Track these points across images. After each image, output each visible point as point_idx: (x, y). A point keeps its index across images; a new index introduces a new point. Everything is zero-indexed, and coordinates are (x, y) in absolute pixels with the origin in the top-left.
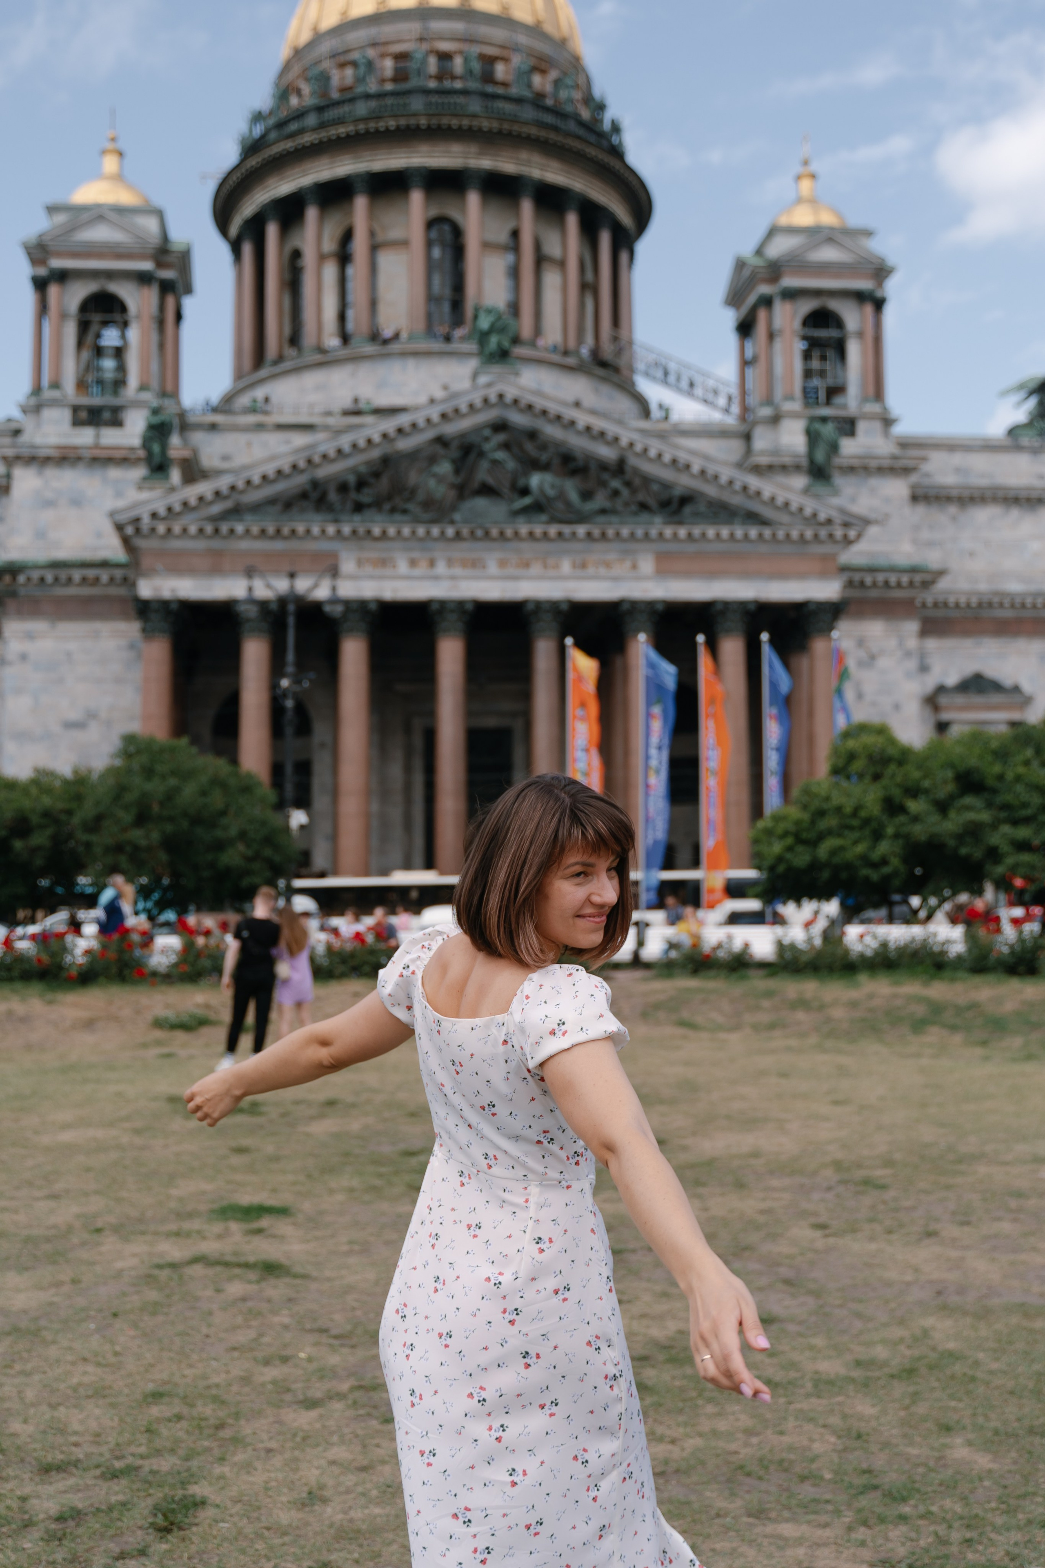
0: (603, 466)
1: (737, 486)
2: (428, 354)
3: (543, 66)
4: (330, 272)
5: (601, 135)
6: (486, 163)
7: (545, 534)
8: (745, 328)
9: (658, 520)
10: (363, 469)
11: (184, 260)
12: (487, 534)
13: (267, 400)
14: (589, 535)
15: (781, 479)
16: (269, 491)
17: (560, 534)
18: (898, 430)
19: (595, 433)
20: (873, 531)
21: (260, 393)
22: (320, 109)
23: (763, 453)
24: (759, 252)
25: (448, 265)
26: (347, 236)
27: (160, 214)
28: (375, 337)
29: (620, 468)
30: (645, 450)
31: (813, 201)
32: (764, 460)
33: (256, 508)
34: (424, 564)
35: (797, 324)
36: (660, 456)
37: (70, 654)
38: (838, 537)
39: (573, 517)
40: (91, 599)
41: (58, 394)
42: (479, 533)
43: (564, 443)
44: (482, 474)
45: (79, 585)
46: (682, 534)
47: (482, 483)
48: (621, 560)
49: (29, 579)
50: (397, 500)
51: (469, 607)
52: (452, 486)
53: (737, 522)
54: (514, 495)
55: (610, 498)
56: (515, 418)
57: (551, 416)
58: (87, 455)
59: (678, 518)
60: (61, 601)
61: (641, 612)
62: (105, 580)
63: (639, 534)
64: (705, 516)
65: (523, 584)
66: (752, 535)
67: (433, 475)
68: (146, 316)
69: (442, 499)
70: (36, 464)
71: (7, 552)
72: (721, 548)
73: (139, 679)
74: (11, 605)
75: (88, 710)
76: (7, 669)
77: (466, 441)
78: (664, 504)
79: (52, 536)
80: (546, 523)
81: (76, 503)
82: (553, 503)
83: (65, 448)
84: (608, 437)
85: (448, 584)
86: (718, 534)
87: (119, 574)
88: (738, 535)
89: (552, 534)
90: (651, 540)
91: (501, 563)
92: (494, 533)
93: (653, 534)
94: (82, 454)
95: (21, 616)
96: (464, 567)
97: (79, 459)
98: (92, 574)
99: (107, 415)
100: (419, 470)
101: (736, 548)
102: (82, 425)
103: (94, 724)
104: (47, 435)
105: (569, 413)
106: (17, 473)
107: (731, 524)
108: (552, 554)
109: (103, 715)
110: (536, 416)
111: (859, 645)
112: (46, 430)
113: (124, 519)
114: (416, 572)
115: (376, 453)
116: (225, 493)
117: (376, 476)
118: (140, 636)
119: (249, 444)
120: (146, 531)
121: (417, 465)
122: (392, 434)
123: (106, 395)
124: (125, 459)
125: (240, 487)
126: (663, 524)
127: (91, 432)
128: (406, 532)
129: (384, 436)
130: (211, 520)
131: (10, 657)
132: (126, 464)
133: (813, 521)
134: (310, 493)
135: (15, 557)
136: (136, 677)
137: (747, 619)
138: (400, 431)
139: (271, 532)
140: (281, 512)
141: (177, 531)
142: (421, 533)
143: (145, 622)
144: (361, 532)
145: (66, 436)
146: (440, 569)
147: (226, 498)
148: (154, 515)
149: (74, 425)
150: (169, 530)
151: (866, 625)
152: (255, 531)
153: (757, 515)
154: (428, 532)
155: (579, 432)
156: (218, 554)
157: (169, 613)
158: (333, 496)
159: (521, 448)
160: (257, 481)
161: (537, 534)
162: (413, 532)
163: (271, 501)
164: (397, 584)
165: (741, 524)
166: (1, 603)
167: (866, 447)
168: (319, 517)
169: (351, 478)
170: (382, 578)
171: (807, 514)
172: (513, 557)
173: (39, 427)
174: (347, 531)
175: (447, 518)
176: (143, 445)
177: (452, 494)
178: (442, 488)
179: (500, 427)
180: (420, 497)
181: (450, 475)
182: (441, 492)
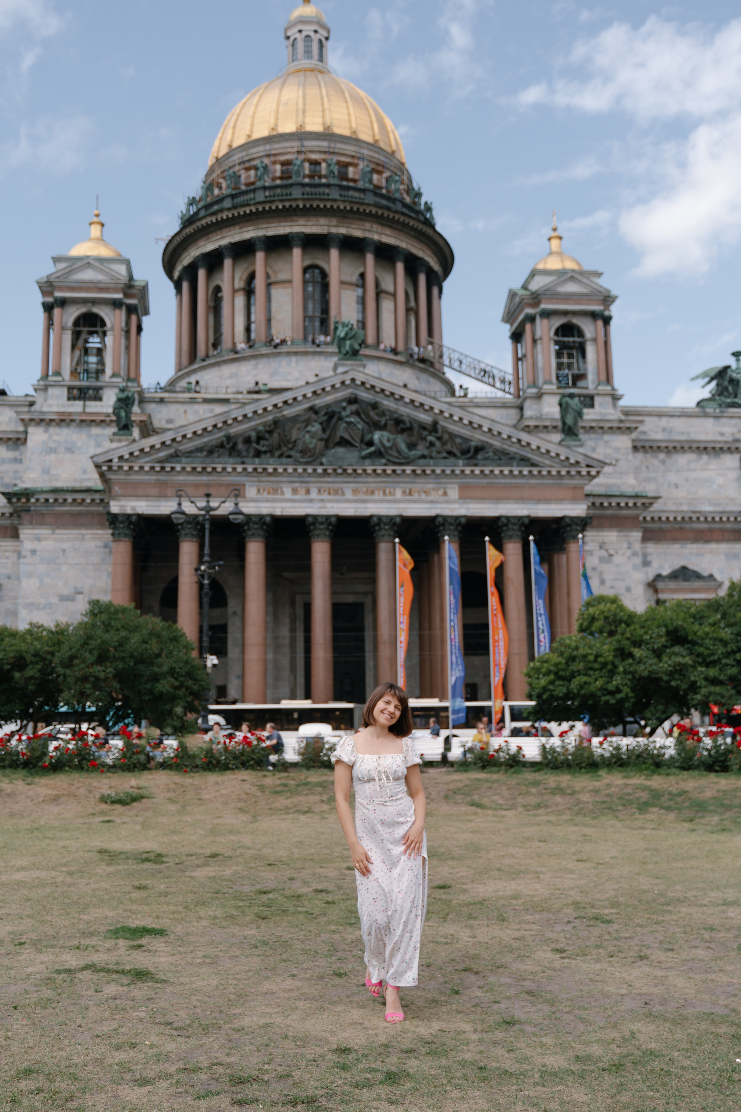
0: (423, 427)
1: (514, 440)
2: (306, 353)
3: (380, 168)
4: (240, 300)
5: (418, 212)
6: (343, 231)
7: (384, 471)
8: (517, 337)
9: (461, 462)
10: (261, 428)
11: (143, 292)
12: (345, 470)
13: (197, 383)
14: (414, 471)
15: (543, 435)
16: (198, 443)
17: (394, 471)
18: (622, 403)
19: (417, 404)
20: (607, 469)
21: (193, 379)
22: (233, 196)
23: (531, 418)
24: (525, 287)
25: (318, 296)
26: (252, 277)
27: (128, 262)
28: (269, 341)
29: (434, 427)
30: (451, 415)
31: (560, 254)
32: (532, 423)
33: (189, 454)
34: (303, 491)
35: (552, 333)
36: (461, 419)
37: (64, 551)
38: (584, 473)
39: (403, 461)
40: (79, 514)
41: (59, 379)
42: (340, 471)
43: (395, 412)
44: (341, 431)
45: (71, 504)
46: (477, 472)
47: (342, 438)
48: (437, 489)
49: (38, 500)
50: (284, 449)
51: (333, 520)
52: (321, 440)
53: (515, 464)
54: (363, 446)
55: (428, 448)
56: (364, 395)
57: (387, 393)
58: (78, 418)
59: (474, 461)
60: (59, 515)
61: (451, 524)
62: (88, 501)
63: (448, 472)
64: (493, 460)
65: (369, 505)
66: (525, 472)
67: (308, 432)
68: (117, 328)
69: (315, 448)
70: (43, 424)
71: (23, 482)
72: (504, 481)
73: (110, 568)
74: (26, 517)
75: (76, 588)
76: (22, 560)
77: (330, 410)
78: (465, 452)
79: (53, 472)
80: (385, 465)
81: (70, 450)
82: (390, 451)
83: (63, 413)
84: (427, 407)
85: (319, 505)
86: (501, 472)
87: (97, 497)
88: (516, 472)
89: (389, 472)
90: (457, 476)
91: (355, 491)
92: (350, 471)
93: (458, 472)
94: (74, 417)
95: (32, 524)
96: (329, 493)
97: (72, 421)
98: (79, 496)
99: (91, 392)
100: (299, 429)
101: (514, 481)
102: (75, 399)
103: (80, 597)
104: (51, 406)
105: (399, 392)
106: (31, 430)
107: (511, 465)
108: (389, 485)
109: (86, 591)
110: (377, 392)
112: (51, 401)
113: (100, 460)
114: (297, 497)
115: (270, 417)
116: (168, 443)
117: (270, 432)
118: (111, 539)
119: (185, 412)
120: (115, 468)
121: (298, 426)
122: (280, 405)
123: (91, 379)
124: (102, 421)
125: (179, 439)
126: (464, 465)
127: (80, 403)
128: (290, 471)
129: (275, 406)
130: (159, 462)
131: (24, 553)
132: (103, 424)
133: (567, 463)
134: (225, 444)
135: (28, 485)
136: (108, 567)
137: (523, 529)
138: (285, 402)
139: (199, 469)
140: (206, 456)
141: (136, 469)
142: (300, 471)
143: (114, 529)
144: (260, 470)
145: (64, 406)
146: (314, 495)
147: (169, 446)
148: (121, 458)
149: (69, 399)
150: (131, 468)
151: (606, 534)
152: (189, 469)
153: (529, 459)
154: (305, 470)
155: (406, 403)
156: (164, 484)
157: (130, 523)
158: (240, 446)
159: (367, 415)
160: (189, 436)
161: (379, 472)
162: (295, 470)
163: (199, 449)
164: (284, 505)
165: (518, 465)
166: (19, 516)
167: (601, 413)
168: (231, 460)
169: (253, 434)
170: (274, 500)
171: (562, 457)
172: (363, 487)
173: (45, 400)
174: (250, 470)
175: (318, 461)
176: (114, 413)
177: (320, 445)
178: (314, 441)
179: (353, 400)
180: (300, 447)
181: (320, 432)
182: (314, 443)
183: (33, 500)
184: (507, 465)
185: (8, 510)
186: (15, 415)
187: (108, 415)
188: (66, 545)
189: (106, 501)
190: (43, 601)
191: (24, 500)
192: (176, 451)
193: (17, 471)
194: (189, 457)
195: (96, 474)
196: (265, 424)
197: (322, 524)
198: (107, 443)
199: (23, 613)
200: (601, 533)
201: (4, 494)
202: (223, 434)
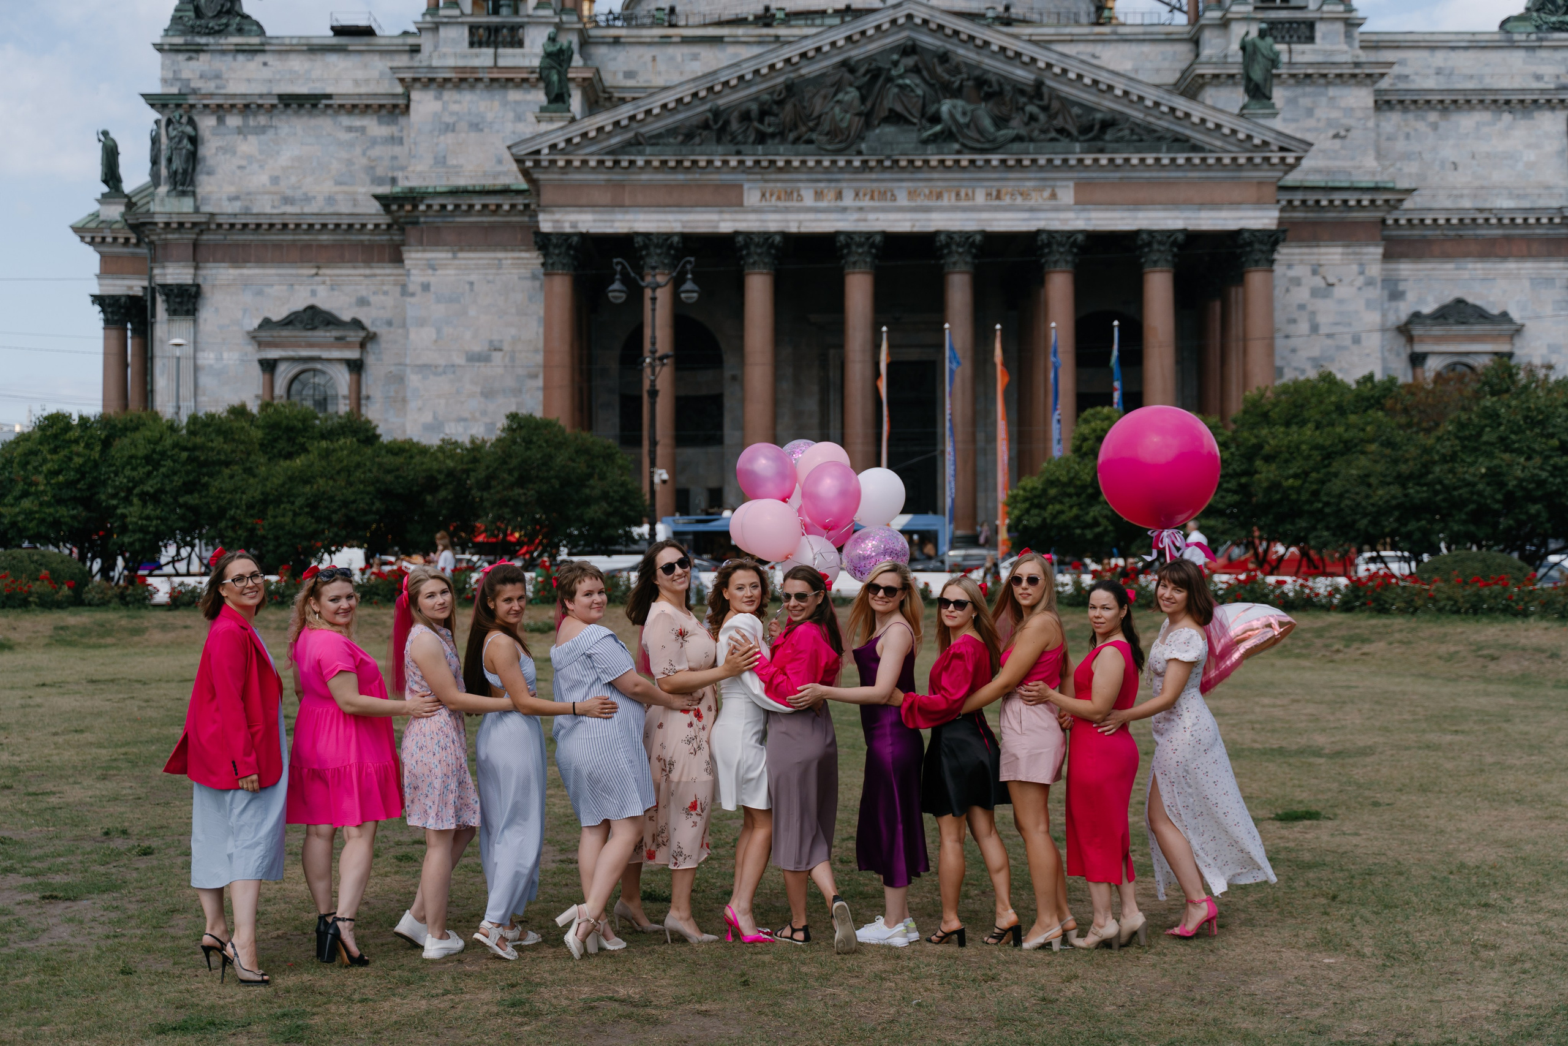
0: (1019, 89)
1: (1165, 109)
7: (957, 162)
9: (1077, 147)
10: (765, 96)
12: (896, 162)
13: (672, 10)
14: (1003, 162)
16: (669, 122)
17: (972, 162)
18: (1362, 30)
19: (1010, 53)
20: (1330, 145)
21: (665, 3)
23: (1207, 63)
29: (1037, 90)
30: (1065, 71)
32: (1204, 71)
33: (656, 140)
34: (831, 195)
36: (1080, 77)
37: (471, 284)
38: (1275, 161)
39: (986, 146)
40: (492, 227)
41: (457, 12)
42: (887, 163)
43: (977, 67)
44: (890, 100)
45: (480, 213)
46: (1104, 162)
47: (891, 110)
48: (1041, 190)
49: (429, 206)
50: (803, 129)
51: (878, 239)
52: (859, 114)
53: (1164, 148)
54: (924, 122)
55: (1027, 124)
56: (927, 40)
57: (964, 37)
58: (487, 76)
59: (1100, 144)
60: (462, 230)
61: (1060, 244)
62: (506, 207)
63: (1058, 162)
64: (1130, 141)
65: (934, 216)
66: (1181, 161)
67: (838, 102)
69: (849, 128)
70: (434, 86)
71: (407, 178)
72: (1147, 175)
73: (541, 312)
74: (412, 233)
75: (491, 342)
76: (409, 299)
77: (874, 65)
78: (1085, 130)
79: (452, 161)
80: (959, 152)
81: (476, 126)
83: (463, 69)
84: (1026, 59)
85: (856, 216)
86: (1142, 160)
87: (520, 201)
88: (1165, 162)
89: (964, 163)
90: (1071, 168)
91: (912, 194)
92: (903, 163)
93: (1073, 162)
94: (480, 75)
95: (422, 245)
96: (872, 198)
97: (478, 80)
98: (492, 201)
99: (505, 31)
100: (825, 97)
101: (1163, 174)
102: (481, 44)
103: (497, 356)
104: (445, 55)
105: (982, 34)
106: (415, 95)
107: (1159, 151)
108: (966, 183)
109: (506, 347)
110: (947, 36)
111: (1315, 272)
112: (443, 49)
113: (522, 151)
114: (823, 204)
115: (781, 79)
116: (624, 123)
117: (780, 103)
118: (542, 270)
119: (654, 59)
120: (545, 164)
121: (823, 92)
122: (795, 60)
123: (504, 11)
124: (525, 80)
125: (640, 116)
126: (1082, 152)
127: (490, 51)
128: (811, 163)
129: (788, 61)
130: (611, 152)
131: (411, 288)
132: (525, 85)
133: (1248, 145)
134: (711, 123)
135: (414, 183)
136: (539, 309)
137: (1175, 250)
138: (803, 55)
139: (672, 164)
140: (683, 143)
141: (577, 163)
142: (826, 163)
143: (545, 256)
144: (765, 164)
145: (465, 56)
146: (848, 200)
147: (626, 127)
148: (553, 147)
149: (472, 44)
150: (569, 162)
151: (1323, 250)
152: (656, 163)
153: (1187, 140)
154: (834, 162)
155: (993, 52)
156: (620, 186)
157: (570, 247)
158: (734, 125)
159: (932, 72)
160: (656, 111)
161: (949, 163)
162: (819, 162)
163: (672, 132)
164: (802, 216)
165: (1168, 151)
166: (402, 230)
167: (1325, 51)
168: (720, 149)
169: (754, 107)
170: (787, 210)
171: (1241, 136)
172: (924, 188)
173: (436, 47)
174: (749, 163)
175: (854, 148)
176: (541, 68)
177: (858, 122)
178: (848, 116)
179: (910, 49)
180: (826, 127)
181: (857, 103)
182: (847, 120)
183: (422, 207)
184: (1151, 150)
185: (383, 221)
186: (388, 71)
188: (473, 277)
189: (533, 207)
190: (442, 362)
191: (408, 207)
192: (636, 135)
193: (394, 158)
194: (656, 144)
195: (514, 167)
196: (771, 91)
197: (860, 245)
198: (531, 118)
199: (414, 380)
200: (1315, 250)
201: (377, 197)
202: (707, 106)
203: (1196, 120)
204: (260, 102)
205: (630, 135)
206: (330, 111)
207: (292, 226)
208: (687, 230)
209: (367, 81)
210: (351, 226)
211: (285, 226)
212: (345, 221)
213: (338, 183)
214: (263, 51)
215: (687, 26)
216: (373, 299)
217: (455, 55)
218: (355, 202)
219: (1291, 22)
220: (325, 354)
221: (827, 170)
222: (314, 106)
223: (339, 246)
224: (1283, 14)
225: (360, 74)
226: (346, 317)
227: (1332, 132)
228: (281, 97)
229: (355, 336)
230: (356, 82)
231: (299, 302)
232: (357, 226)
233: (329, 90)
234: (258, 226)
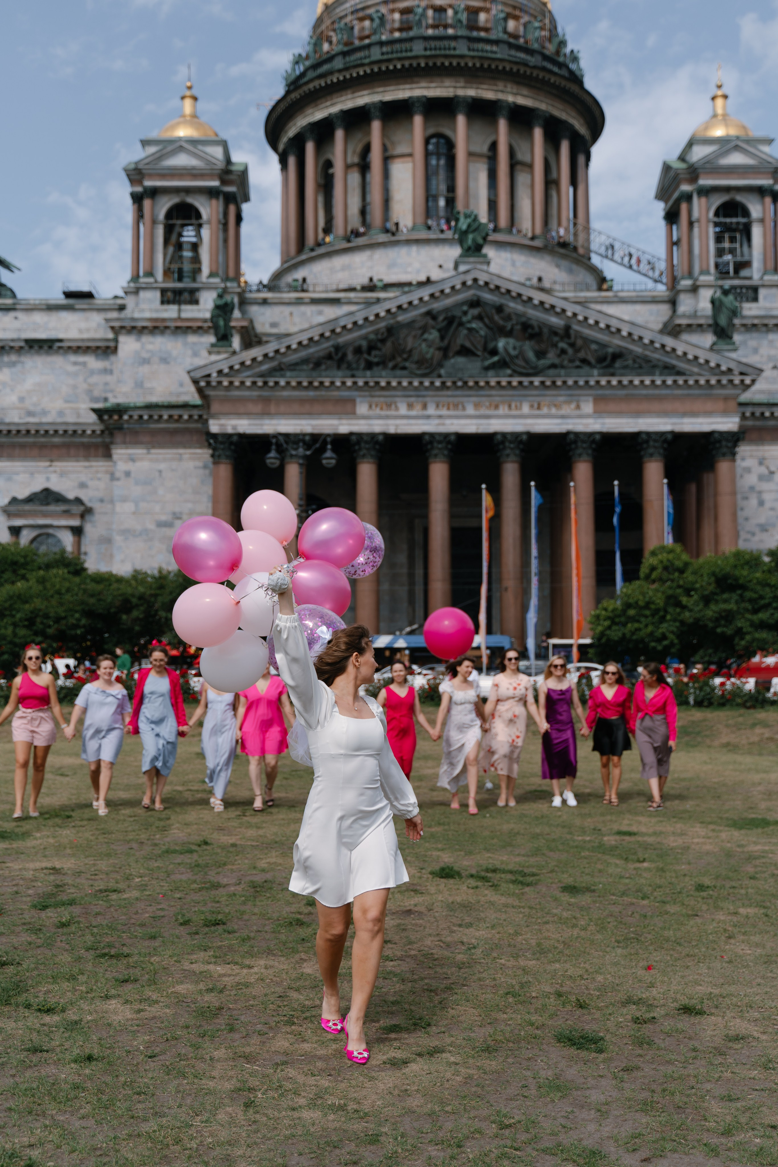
0: (553, 332)
1: (657, 345)
2: (427, 241)
3: (517, 12)
4: (354, 177)
5: (562, 65)
6: (471, 93)
7: (509, 383)
8: (671, 217)
9: (595, 372)
10: (373, 336)
11: (243, 178)
12: (465, 383)
13: (305, 280)
14: (543, 383)
15: (695, 338)
16: (303, 354)
17: (520, 383)
19: (547, 306)
20: (769, 374)
22: (345, 54)
23: (683, 315)
24: (682, 158)
25: (442, 171)
26: (366, 150)
27: (225, 145)
28: (387, 228)
29: (567, 332)
30: (586, 319)
31: (725, 119)
32: (684, 321)
33: (293, 367)
34: (419, 406)
35: (711, 214)
36: (597, 323)
37: (160, 472)
38: (737, 382)
39: (531, 371)
40: (176, 432)
41: (152, 280)
42: (460, 384)
43: (524, 315)
44: (462, 339)
45: (167, 421)
46: (614, 382)
47: (463, 347)
48: (569, 402)
49: (131, 417)
50: (399, 359)
51: (453, 438)
52: (439, 349)
53: (657, 373)
54: (486, 355)
55: (559, 356)
56: (487, 296)
57: (514, 295)
58: (172, 324)
59: (611, 370)
60: (154, 433)
61: (583, 442)
62: (186, 417)
63: (581, 383)
64: (632, 368)
65: (493, 421)
66: (669, 382)
67: (425, 340)
68: (214, 221)
69: (432, 358)
70: (135, 331)
71: (115, 397)
72: (644, 392)
73: (210, 492)
74: (118, 435)
75: (174, 514)
76: (116, 483)
77: (450, 314)
78: (601, 360)
79: (147, 385)
80: (511, 376)
81: (165, 360)
82: (517, 361)
83: (156, 320)
84: (558, 310)
85: (437, 421)
86: (642, 382)
87: (196, 413)
88: (658, 382)
89: (515, 384)
90: (591, 387)
91: (477, 406)
92: (471, 384)
93: (592, 383)
94: (168, 324)
95: (126, 444)
96: (448, 409)
97: (167, 328)
98: (176, 413)
99: (186, 296)
100: (415, 337)
101: (657, 392)
102: (169, 302)
103: (178, 523)
104: (142, 311)
105: (527, 293)
106: (122, 339)
107: (653, 374)
108: (516, 398)
109: (185, 517)
110: (502, 294)
111: (761, 463)
112: (143, 306)
113: (198, 375)
114: (413, 413)
115: (382, 324)
116: (271, 355)
117: (383, 341)
118: (210, 460)
119: (291, 314)
120: (214, 384)
121: (413, 333)
122: (394, 310)
123: (186, 280)
124: (200, 328)
125: (283, 350)
126: (600, 375)
127: (175, 307)
128: (405, 384)
129: (388, 311)
130: (262, 375)
131: (118, 474)
132: (200, 331)
133: (717, 371)
134: (333, 354)
135: (121, 400)
136: (208, 489)
137: (665, 446)
138: (400, 307)
139: (305, 384)
140: (313, 369)
141: (237, 384)
142: (416, 384)
143: (214, 449)
144: (372, 384)
145: (157, 311)
146: (431, 410)
147: (272, 358)
148: (220, 372)
149: (163, 302)
150: (231, 383)
151: (767, 448)
152: (294, 384)
153: (673, 367)
154: (421, 383)
155: (535, 306)
156: (266, 400)
157: (231, 443)
158: (350, 357)
159: (491, 319)
160: (294, 346)
161: (504, 384)
162: (410, 383)
163: (305, 361)
164: (398, 422)
165: (661, 374)
166: (111, 434)
167: (766, 309)
168: (340, 373)
169: (364, 344)
170: (387, 417)
171: (712, 364)
172: (486, 401)
173: (137, 304)
174: (361, 383)
175: (436, 372)
176: (212, 319)
177: (438, 355)
178: (432, 350)
179: (475, 303)
180: (416, 357)
181: (438, 340)
182: (431, 353)
183: (126, 417)
184: (648, 374)
185: (99, 428)
186: (103, 322)
187: (205, 321)
188: (162, 466)
189: (205, 417)
190: (139, 528)
191: (116, 417)
192: (280, 364)
193: (106, 384)
194: (294, 370)
195: (192, 389)
196: (376, 332)
197: (440, 442)
198: (205, 353)
199: (118, 539)
200: (761, 448)
201: (94, 410)
202: (331, 343)
203: (680, 353)
204: (12, 344)
205: (274, 364)
206: (61, 351)
207: (33, 432)
208: (316, 431)
209: (88, 330)
210: (75, 432)
211: (28, 432)
212: (71, 428)
213: (67, 401)
214: (14, 309)
215: (314, 292)
216: (90, 483)
217: (151, 310)
218: (78, 415)
219: (741, 287)
220: (56, 522)
221: (416, 389)
222: (50, 347)
223: (67, 446)
224: (736, 282)
225: (83, 325)
226: (71, 496)
227: (771, 365)
228: (27, 341)
229: (77, 509)
230: (80, 331)
231: (37, 486)
232: (80, 432)
233: (61, 336)
234: (9, 432)
